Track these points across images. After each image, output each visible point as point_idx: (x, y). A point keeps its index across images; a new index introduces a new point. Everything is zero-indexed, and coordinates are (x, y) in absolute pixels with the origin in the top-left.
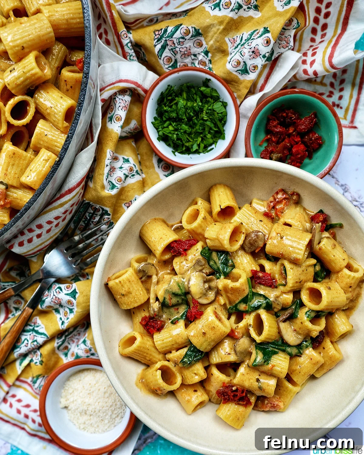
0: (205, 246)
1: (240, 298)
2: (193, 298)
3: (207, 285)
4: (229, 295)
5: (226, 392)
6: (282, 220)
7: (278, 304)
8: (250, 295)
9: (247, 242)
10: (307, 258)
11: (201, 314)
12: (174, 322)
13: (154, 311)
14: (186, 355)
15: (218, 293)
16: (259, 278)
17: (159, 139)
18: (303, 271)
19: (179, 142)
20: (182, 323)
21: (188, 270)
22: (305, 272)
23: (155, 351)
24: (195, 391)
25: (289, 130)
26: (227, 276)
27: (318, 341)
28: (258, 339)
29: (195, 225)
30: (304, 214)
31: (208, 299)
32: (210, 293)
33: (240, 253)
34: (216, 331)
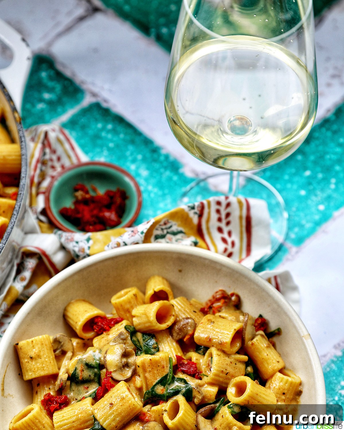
0: (130, 325)
1: (158, 379)
2: (107, 371)
6: (217, 314)
7: (199, 392)
8: (170, 376)
15: (136, 372)
16: (183, 364)
18: (231, 362)
20: (89, 400)
22: (234, 365)
29: (124, 298)
31: (123, 376)
32: (127, 369)
34: (125, 402)
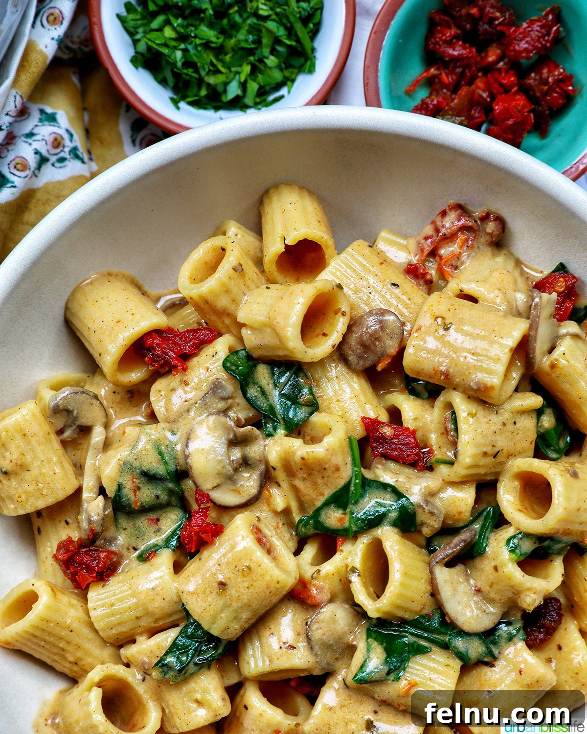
0: (238, 347)
1: (328, 493)
2: (197, 486)
3: (236, 454)
4: (298, 483)
6: (454, 285)
7: (432, 514)
8: (356, 484)
9: (353, 340)
10: (516, 390)
11: (217, 531)
12: (145, 557)
13: (90, 522)
14: (174, 647)
15: (268, 478)
16: (383, 439)
17: (134, 61)
18: (504, 424)
19: (190, 71)
20: (165, 558)
21: (188, 411)
22: (510, 427)
23: (91, 635)
25: (487, 56)
26: (295, 429)
27: (543, 625)
28: (373, 608)
29: (211, 285)
30: (517, 274)
31: (239, 493)
32: (246, 475)
33: (335, 370)
34: (255, 579)
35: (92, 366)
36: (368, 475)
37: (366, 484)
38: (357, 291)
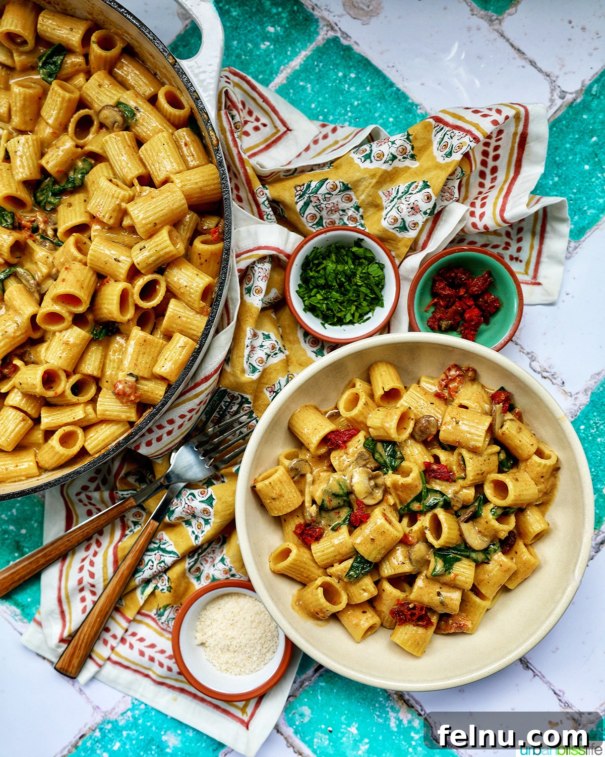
0: (368, 436)
1: (413, 496)
3: (372, 483)
4: (399, 493)
5: (401, 611)
6: (457, 402)
7: (457, 501)
8: (424, 492)
9: (417, 430)
10: (489, 445)
11: (368, 517)
12: (335, 529)
13: (312, 517)
14: (352, 567)
15: (386, 491)
16: (434, 471)
17: (305, 310)
18: (485, 460)
19: (330, 312)
20: (344, 529)
21: (350, 466)
22: (487, 461)
23: (314, 565)
24: (364, 612)
25: (459, 292)
26: (396, 470)
27: (508, 544)
28: (437, 544)
29: (355, 412)
30: (483, 393)
31: (375, 499)
32: (377, 491)
33: (409, 442)
34: (386, 536)
35: (300, 444)
36: (429, 487)
37: (429, 491)
38: (416, 408)
